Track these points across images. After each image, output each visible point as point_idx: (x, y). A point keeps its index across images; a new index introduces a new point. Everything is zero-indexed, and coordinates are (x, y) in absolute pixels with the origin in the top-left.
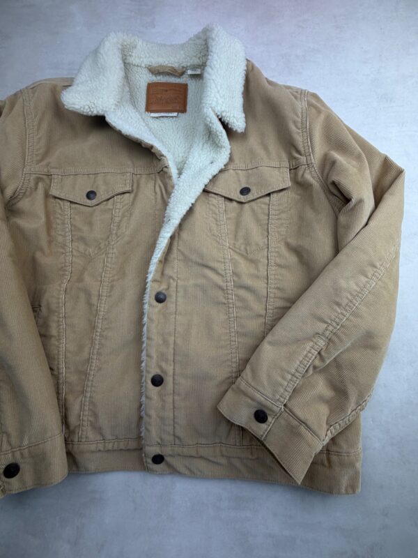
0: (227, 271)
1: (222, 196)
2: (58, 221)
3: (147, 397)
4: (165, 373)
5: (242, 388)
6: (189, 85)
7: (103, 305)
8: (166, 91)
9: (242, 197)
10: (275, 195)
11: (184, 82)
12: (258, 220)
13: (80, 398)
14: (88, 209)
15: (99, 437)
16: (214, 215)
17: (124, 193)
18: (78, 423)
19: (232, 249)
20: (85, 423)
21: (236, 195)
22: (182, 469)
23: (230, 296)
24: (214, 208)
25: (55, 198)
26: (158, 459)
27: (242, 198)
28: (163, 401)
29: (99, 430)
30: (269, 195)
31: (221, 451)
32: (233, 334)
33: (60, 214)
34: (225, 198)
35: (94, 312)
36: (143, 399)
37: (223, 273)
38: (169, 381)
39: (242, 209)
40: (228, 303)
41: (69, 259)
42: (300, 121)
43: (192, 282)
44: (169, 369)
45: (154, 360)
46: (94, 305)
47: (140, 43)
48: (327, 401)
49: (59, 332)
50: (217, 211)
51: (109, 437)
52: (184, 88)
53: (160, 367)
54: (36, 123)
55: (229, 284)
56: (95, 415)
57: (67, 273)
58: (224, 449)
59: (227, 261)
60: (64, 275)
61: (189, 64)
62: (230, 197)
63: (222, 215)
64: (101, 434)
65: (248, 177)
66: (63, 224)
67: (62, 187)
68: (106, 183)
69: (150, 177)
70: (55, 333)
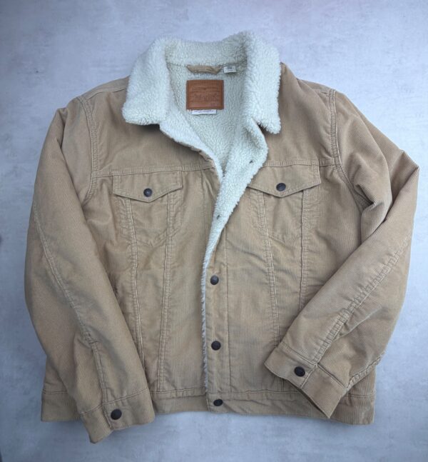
0: (269, 258)
1: (261, 192)
2: (123, 217)
3: (208, 358)
4: (222, 340)
5: (284, 351)
6: (225, 81)
7: (168, 288)
8: (205, 89)
9: (279, 192)
10: (307, 191)
11: (220, 79)
12: (292, 212)
13: (156, 361)
14: (148, 204)
15: (172, 388)
16: (256, 209)
17: (176, 190)
18: (156, 378)
19: (272, 238)
20: (162, 378)
21: (273, 191)
22: (237, 410)
23: (271, 278)
25: (117, 196)
26: (218, 403)
27: (279, 194)
28: (222, 361)
29: (173, 384)
30: (302, 191)
31: (267, 396)
32: (274, 308)
33: (124, 211)
34: (264, 193)
35: (161, 293)
36: (206, 359)
37: (265, 259)
38: (225, 345)
39: (278, 203)
40: (270, 283)
41: (135, 249)
42: (330, 126)
43: (239, 267)
44: (226, 337)
45: (213, 331)
46: (160, 287)
47: (179, 44)
48: (350, 359)
49: (134, 310)
50: (257, 205)
51: (179, 387)
52: (220, 84)
53: (218, 336)
54: (98, 133)
55: (270, 268)
56: (169, 372)
57: (134, 261)
58: (269, 394)
59: (268, 249)
60: (132, 262)
61: (225, 63)
62: (268, 193)
63: (262, 209)
64: (174, 386)
65: (283, 173)
66: (127, 219)
67: (122, 187)
68: (160, 182)
69: (196, 174)
70: (131, 310)
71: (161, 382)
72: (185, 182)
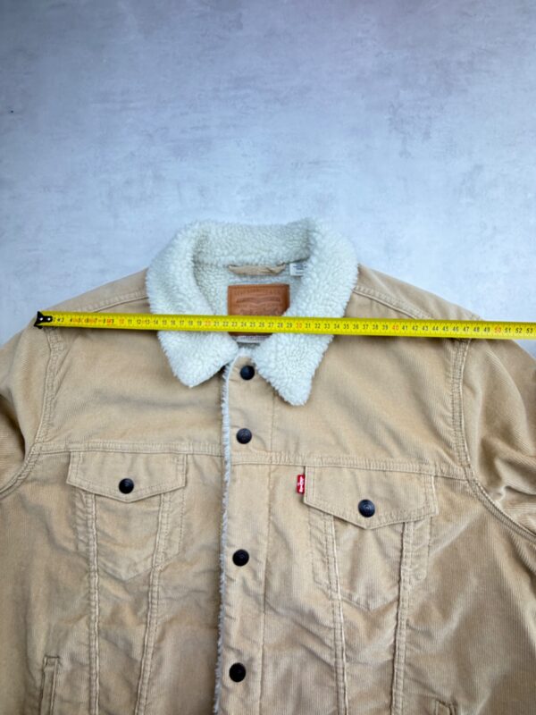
0: (339, 643)
1: (330, 515)
2: (79, 521)
7: (149, 663)
9: (362, 518)
12: (385, 555)
14: (123, 505)
16: (319, 546)
17: (175, 490)
19: (346, 601)
21: (354, 515)
23: (340, 676)
24: (319, 535)
25: (75, 487)
27: (363, 521)
30: (402, 524)
33: (82, 511)
34: (336, 518)
35: (137, 671)
37: (331, 644)
39: (361, 537)
41: (95, 580)
46: (136, 661)
49: (89, 697)
50: (323, 539)
57: (93, 603)
59: (339, 626)
60: (89, 606)
62: (344, 518)
63: (330, 547)
66: (86, 525)
67: (84, 471)
68: (150, 473)
69: (214, 461)
70: (84, 697)
72: (192, 473)
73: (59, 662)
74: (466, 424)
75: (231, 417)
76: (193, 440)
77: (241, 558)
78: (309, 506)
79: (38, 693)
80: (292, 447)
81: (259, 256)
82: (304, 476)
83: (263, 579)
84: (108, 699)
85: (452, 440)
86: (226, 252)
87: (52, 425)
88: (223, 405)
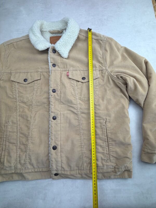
0: (78, 108)
1: (75, 80)
2: (14, 90)
3: (51, 154)
4: (58, 145)
7: (32, 120)
9: (83, 80)
13: (25, 154)
14: (25, 85)
15: (32, 167)
16: (73, 87)
17: (38, 80)
18: (24, 163)
19: (80, 99)
20: (27, 163)
21: (80, 80)
23: (79, 117)
24: (72, 85)
25: (12, 81)
26: (56, 175)
27: (83, 81)
28: (57, 155)
29: (32, 165)
31: (79, 172)
32: (81, 130)
33: (14, 87)
34: (76, 80)
35: (29, 123)
37: (76, 108)
38: (59, 147)
39: (83, 85)
40: (79, 119)
41: (18, 103)
43: (66, 112)
44: (59, 143)
45: (53, 141)
46: (29, 120)
49: (17, 130)
50: (73, 86)
51: (36, 167)
53: (56, 143)
55: (79, 112)
57: (18, 109)
58: (80, 171)
59: (78, 104)
61: (64, 29)
62: (78, 80)
63: (75, 87)
64: (33, 166)
65: (84, 73)
66: (15, 90)
67: (15, 77)
68: (31, 76)
69: (47, 73)
70: (15, 130)
71: (27, 164)
72: (42, 77)
73: (9, 123)
74: (105, 58)
75: (50, 60)
76: (42, 68)
77: (54, 91)
78: (70, 78)
79: (3, 131)
80: (66, 67)
81: (56, 28)
82: (68, 72)
83: (60, 95)
84: (22, 130)
85: (103, 62)
86: (49, 27)
87: (7, 66)
88: (48, 57)
